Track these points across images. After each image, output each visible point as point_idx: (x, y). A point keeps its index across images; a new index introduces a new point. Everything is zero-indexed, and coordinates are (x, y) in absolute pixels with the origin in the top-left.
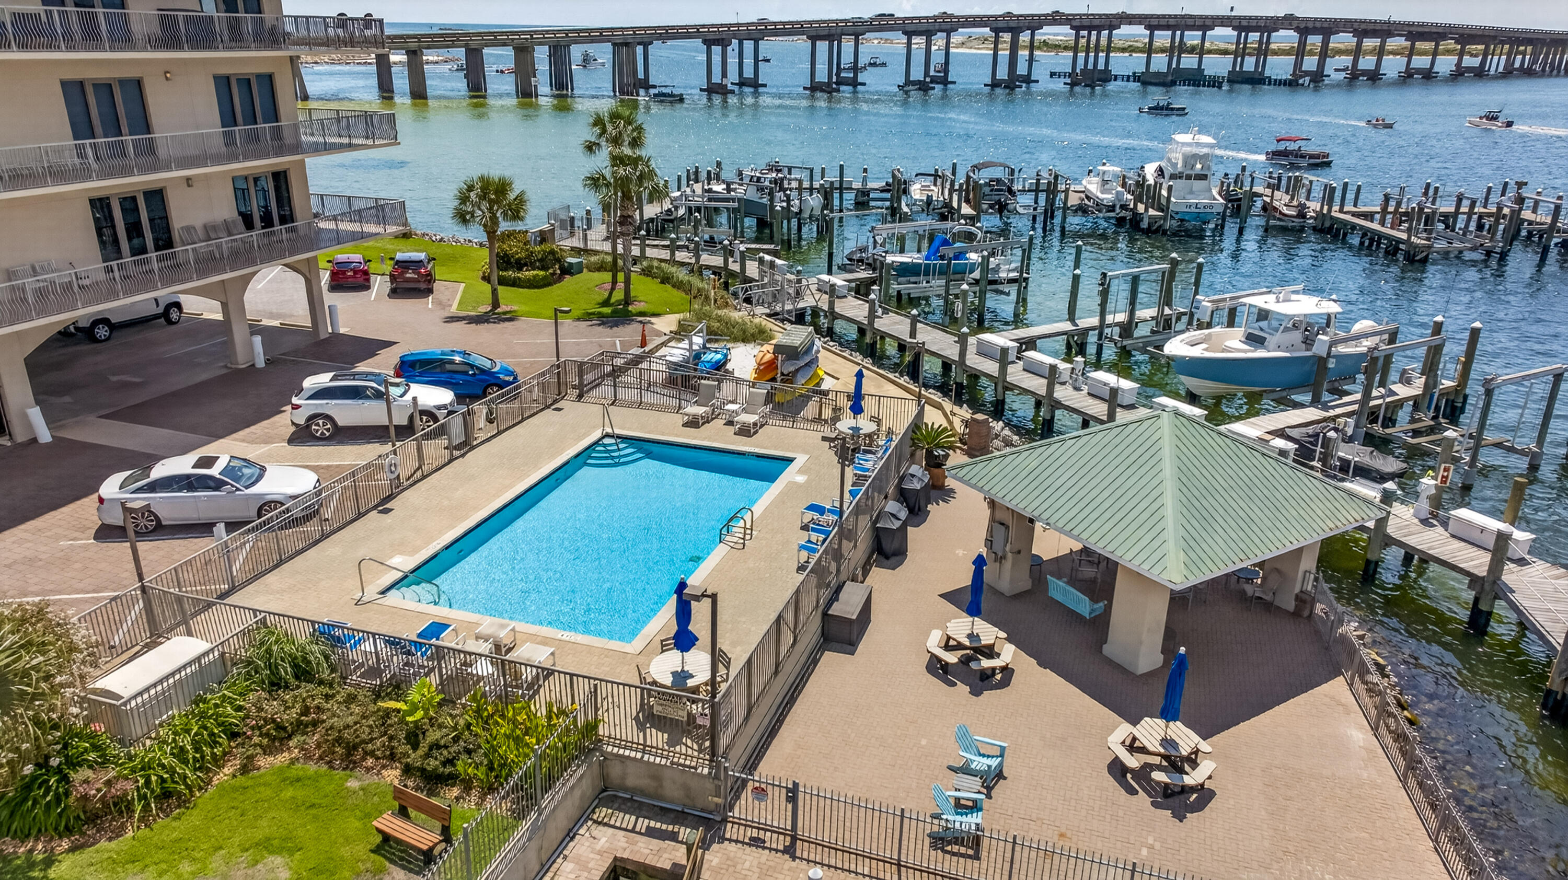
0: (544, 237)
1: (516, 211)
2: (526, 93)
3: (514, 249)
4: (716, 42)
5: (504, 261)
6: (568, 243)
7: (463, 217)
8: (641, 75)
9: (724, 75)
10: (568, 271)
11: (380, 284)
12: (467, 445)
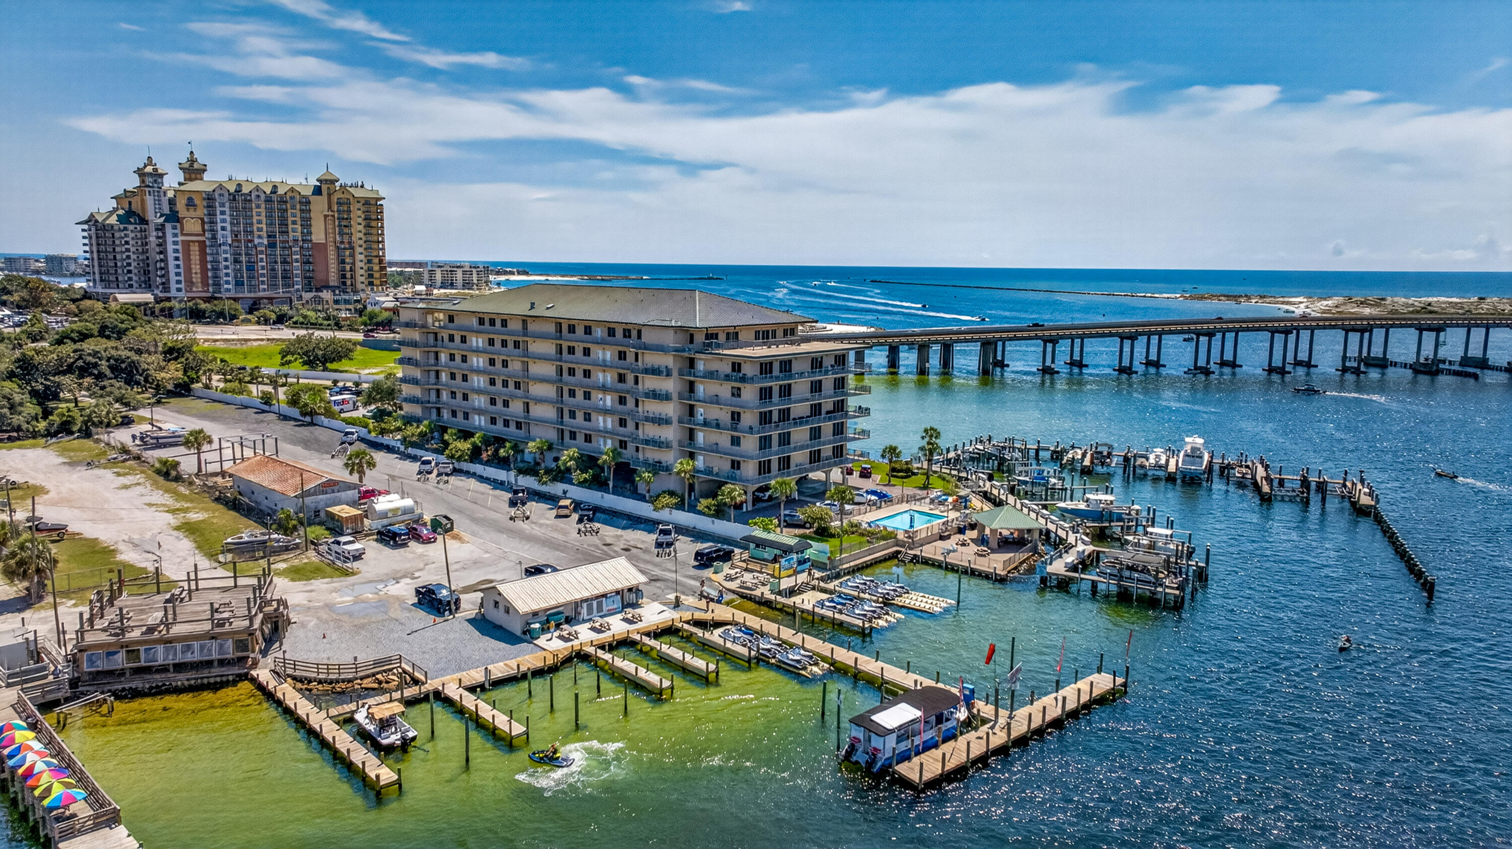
0: (907, 463)
1: (898, 455)
2: (922, 371)
3: (897, 466)
4: (1050, 341)
5: (894, 470)
6: (916, 465)
7: (883, 456)
8: (999, 358)
9: (1053, 362)
10: (914, 474)
11: (856, 474)
12: (880, 507)
